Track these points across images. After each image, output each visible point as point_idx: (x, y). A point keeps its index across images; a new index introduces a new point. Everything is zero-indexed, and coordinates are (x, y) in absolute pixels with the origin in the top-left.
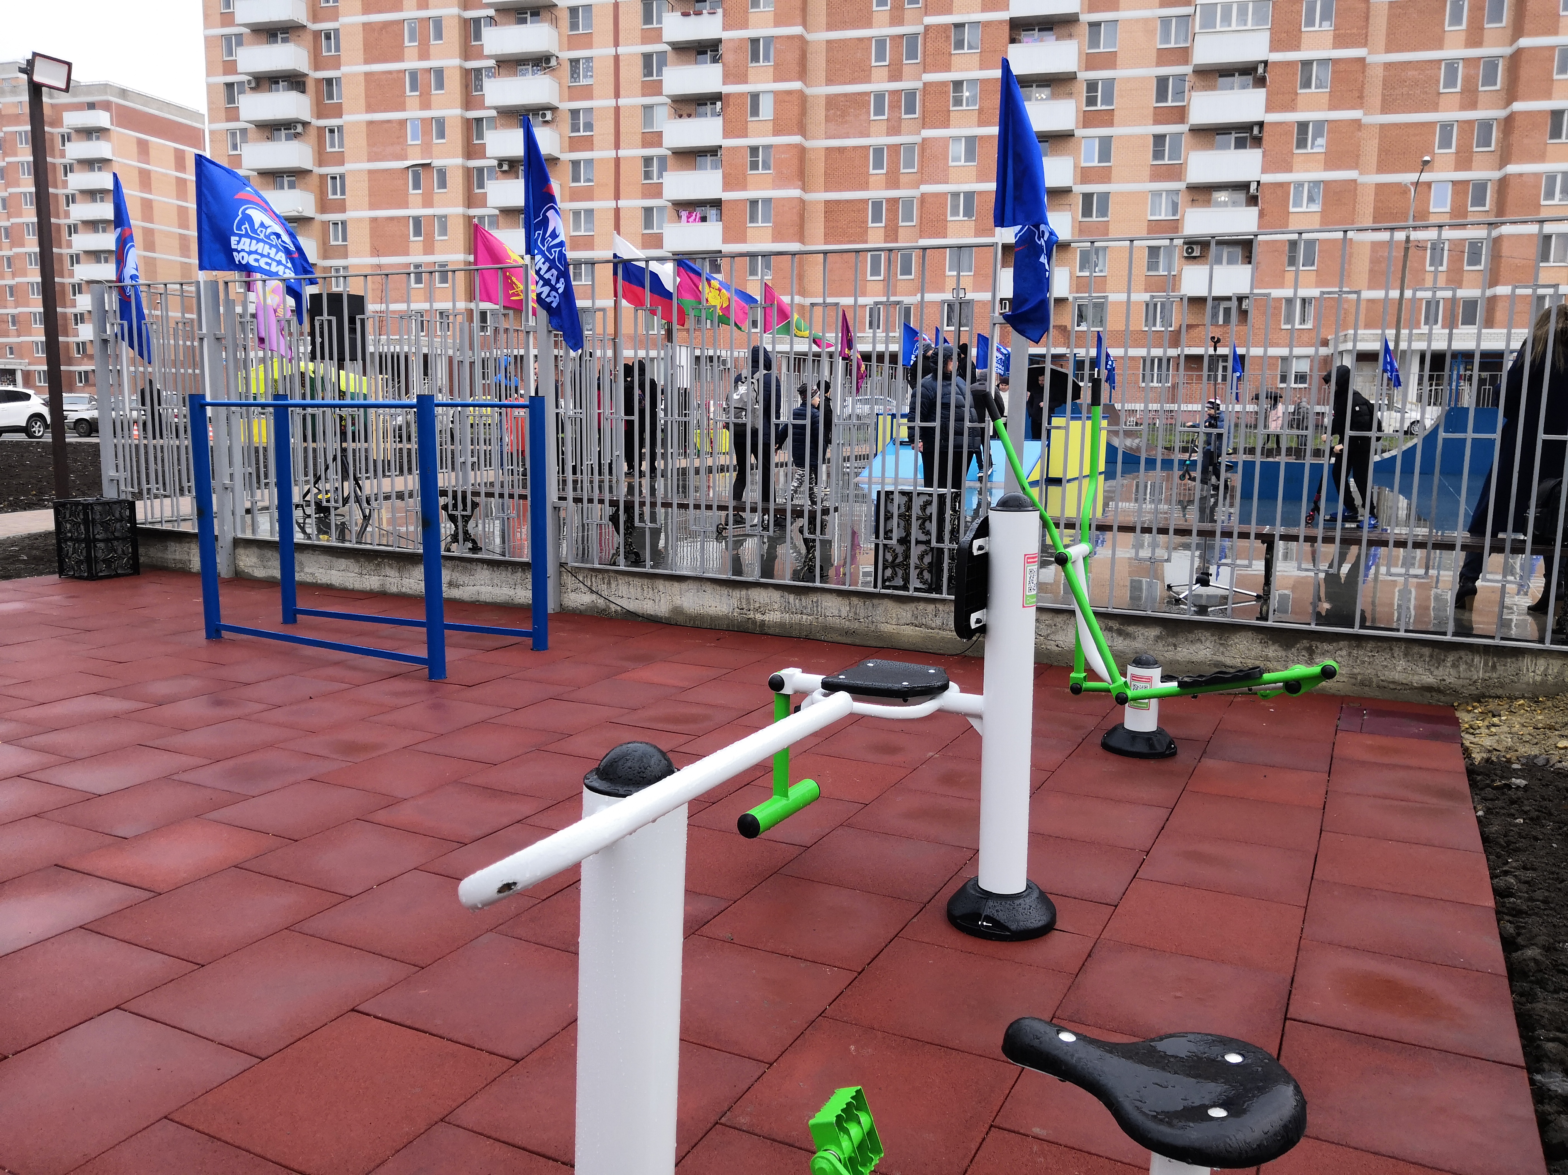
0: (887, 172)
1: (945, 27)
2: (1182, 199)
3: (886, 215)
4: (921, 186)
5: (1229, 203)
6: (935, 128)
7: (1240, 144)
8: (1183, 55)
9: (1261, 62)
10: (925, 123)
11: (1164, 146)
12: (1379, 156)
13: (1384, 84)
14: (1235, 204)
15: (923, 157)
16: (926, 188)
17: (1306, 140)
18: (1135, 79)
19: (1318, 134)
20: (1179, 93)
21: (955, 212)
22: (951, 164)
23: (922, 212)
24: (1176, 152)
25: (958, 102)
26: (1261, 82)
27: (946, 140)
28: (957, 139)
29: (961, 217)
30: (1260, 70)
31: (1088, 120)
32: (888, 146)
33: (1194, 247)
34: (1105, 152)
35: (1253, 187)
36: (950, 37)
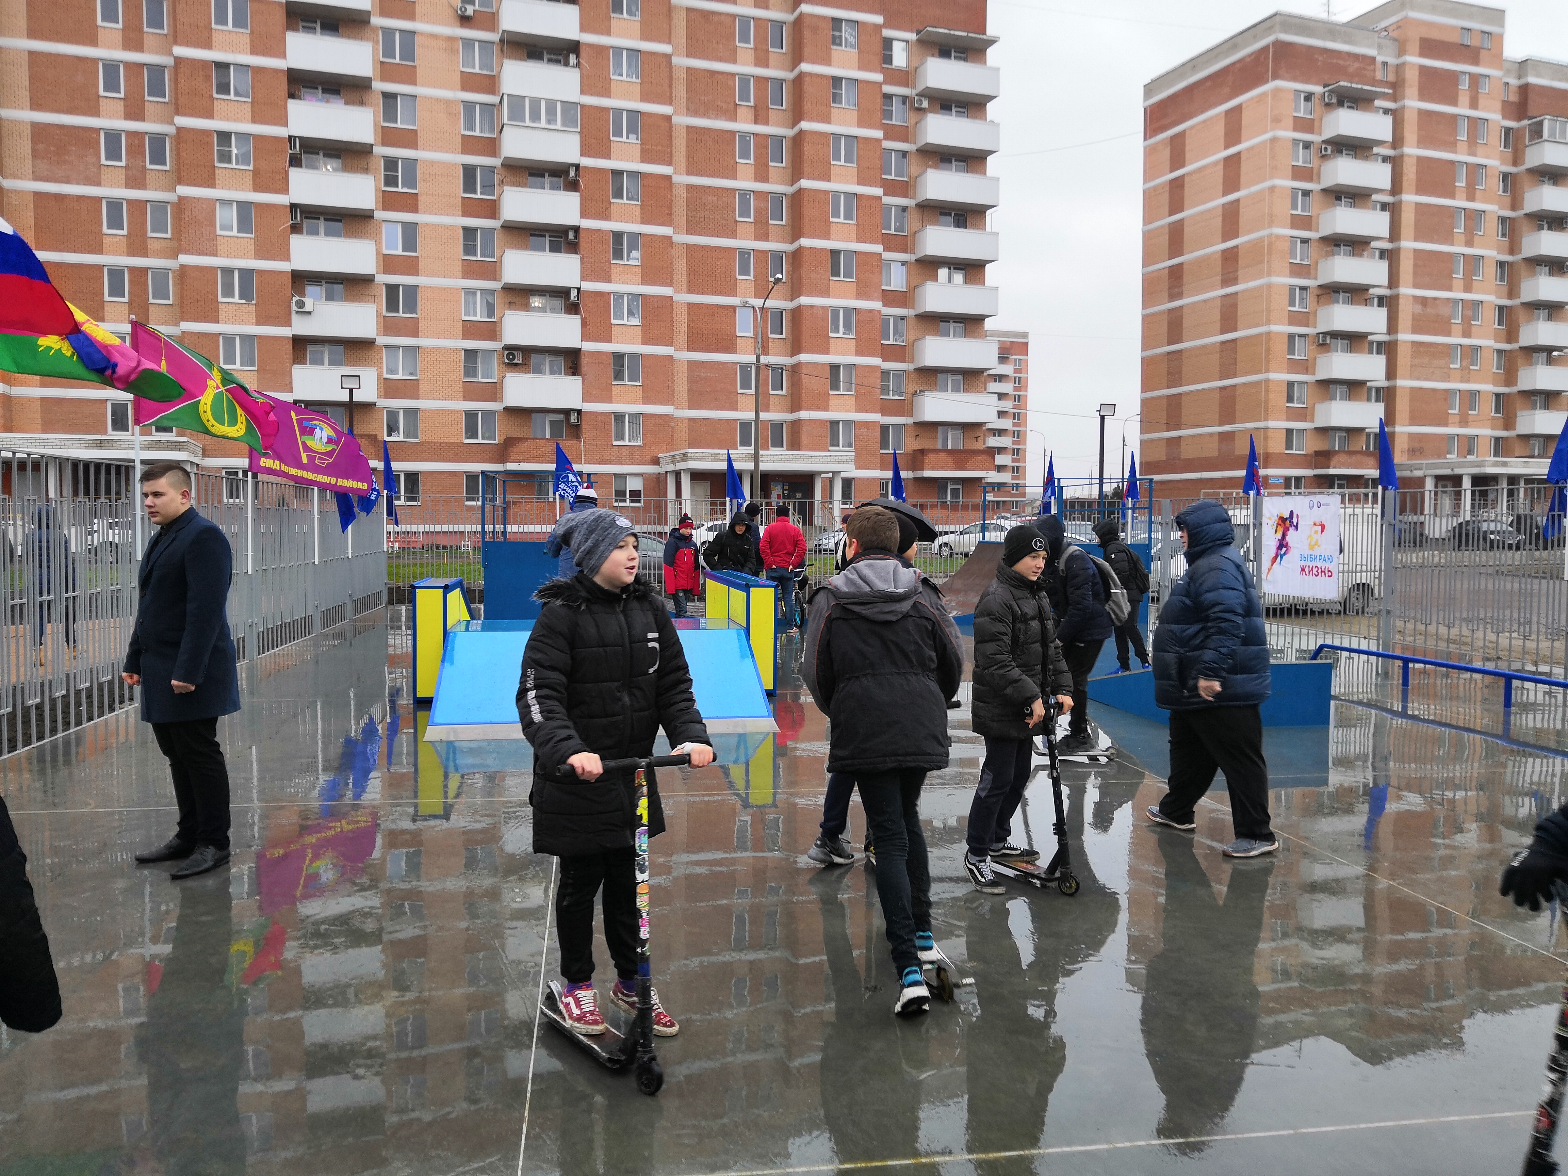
0: (129, 233)
1: (204, 64)
2: (498, 301)
3: (130, 288)
4: (180, 256)
5: (548, 309)
6: (195, 185)
7: (555, 248)
8: (491, 146)
9: (573, 165)
10: (179, 177)
11: (475, 241)
12: (688, 275)
13: (687, 206)
14: (553, 310)
15: (180, 219)
16: (185, 259)
17: (622, 250)
18: (440, 163)
19: (632, 247)
20: (488, 187)
21: (228, 292)
22: (219, 232)
23: (182, 288)
24: (488, 250)
25: (225, 157)
26: (573, 186)
27: (212, 203)
28: (227, 203)
29: (236, 299)
30: (572, 173)
31: (389, 201)
32: (129, 201)
33: (516, 353)
34: (410, 241)
35: (574, 293)
36: (210, 77)
